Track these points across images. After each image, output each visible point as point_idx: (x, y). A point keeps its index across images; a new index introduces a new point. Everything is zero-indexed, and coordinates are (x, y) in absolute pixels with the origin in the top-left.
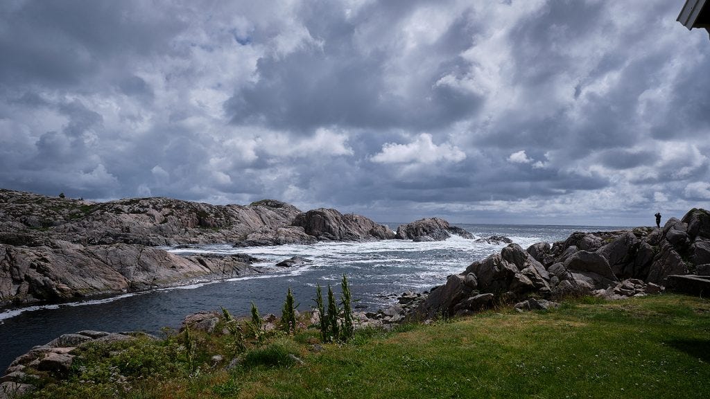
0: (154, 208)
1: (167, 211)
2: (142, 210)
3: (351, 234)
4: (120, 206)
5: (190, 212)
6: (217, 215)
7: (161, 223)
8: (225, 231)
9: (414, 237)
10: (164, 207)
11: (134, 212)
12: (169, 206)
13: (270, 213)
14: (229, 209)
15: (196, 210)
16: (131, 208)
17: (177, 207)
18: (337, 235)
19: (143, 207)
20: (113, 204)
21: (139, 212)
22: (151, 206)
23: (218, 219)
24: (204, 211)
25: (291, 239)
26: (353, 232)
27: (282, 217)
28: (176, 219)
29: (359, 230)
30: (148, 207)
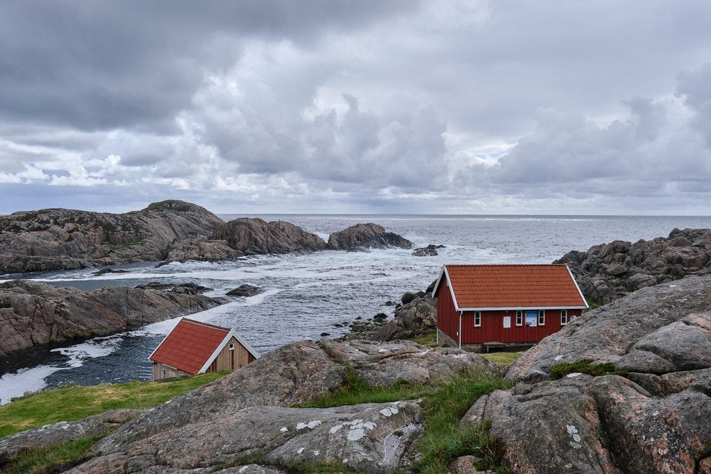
0: (56, 223)
1: (71, 226)
2: (42, 226)
3: (280, 247)
4: (18, 223)
5: (96, 226)
6: (124, 228)
7: (66, 241)
8: (138, 247)
9: (348, 247)
10: (66, 221)
11: (34, 229)
12: (72, 220)
13: (180, 218)
14: (135, 218)
15: (101, 224)
16: (30, 225)
17: (81, 221)
18: (265, 248)
19: (42, 222)
20: (9, 220)
21: (39, 229)
22: (52, 221)
23: (127, 232)
24: (110, 224)
25: (218, 256)
26: (281, 244)
27: (194, 223)
28: (83, 235)
29: (287, 241)
30: (48, 222)
